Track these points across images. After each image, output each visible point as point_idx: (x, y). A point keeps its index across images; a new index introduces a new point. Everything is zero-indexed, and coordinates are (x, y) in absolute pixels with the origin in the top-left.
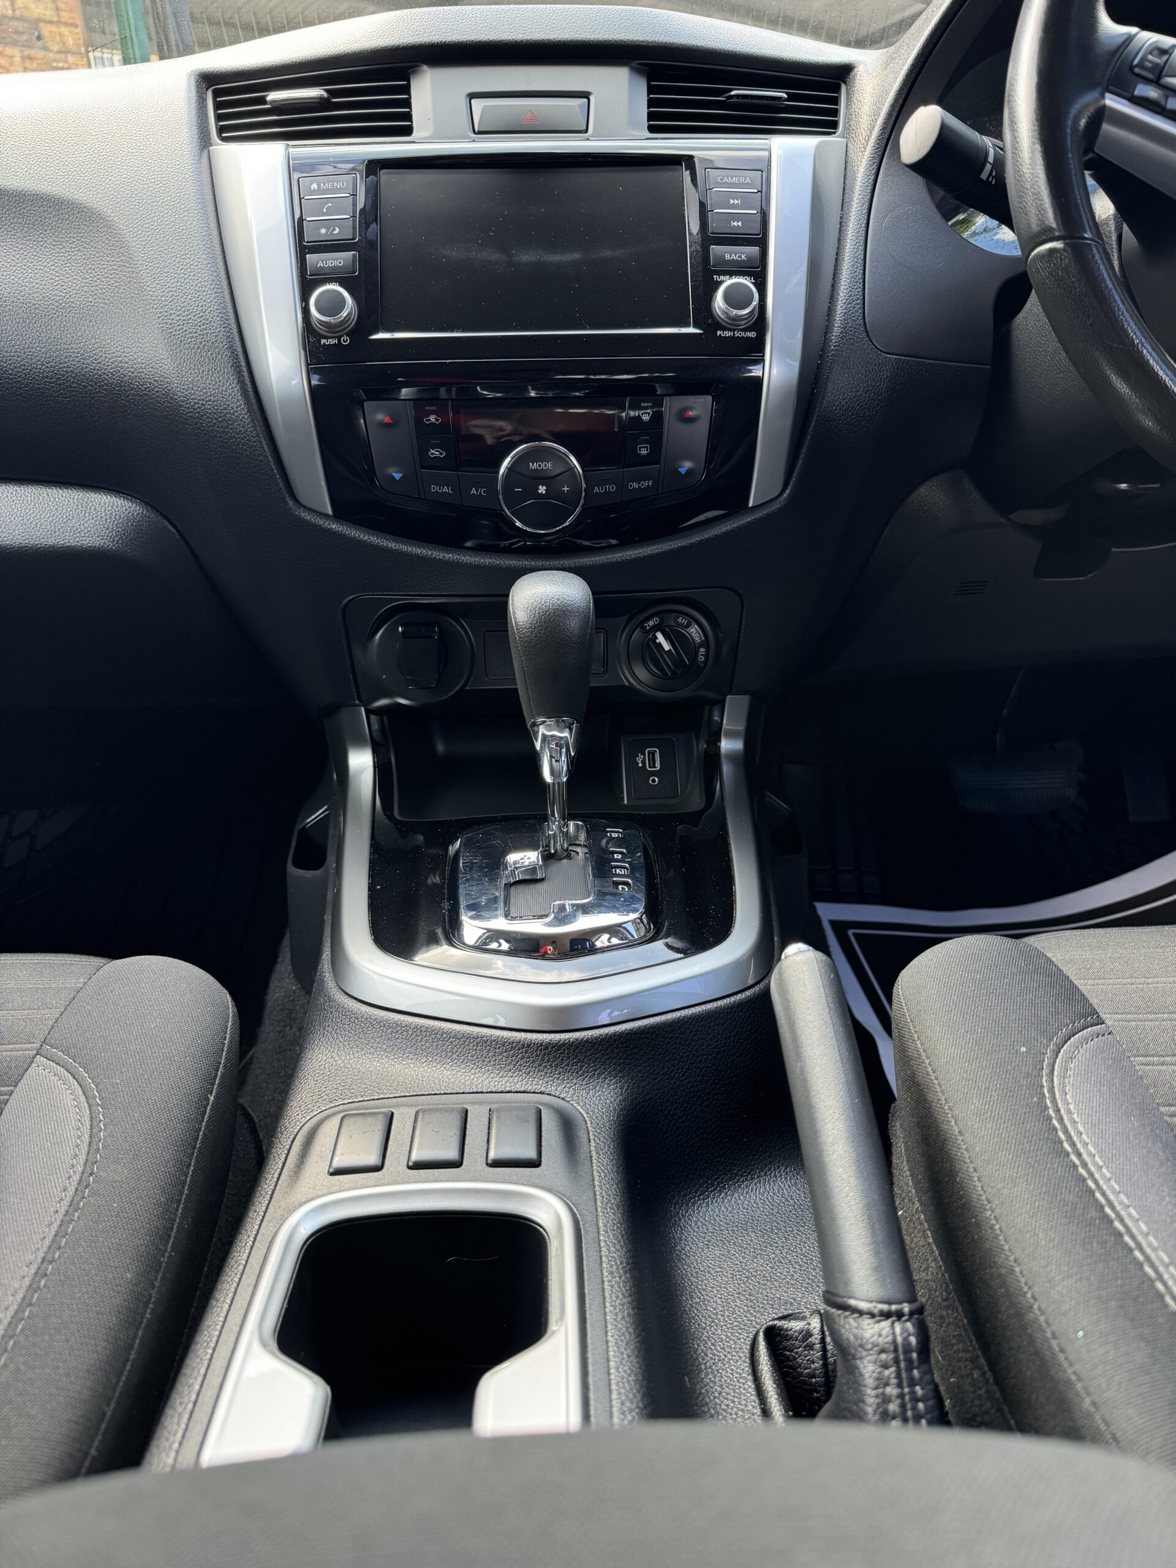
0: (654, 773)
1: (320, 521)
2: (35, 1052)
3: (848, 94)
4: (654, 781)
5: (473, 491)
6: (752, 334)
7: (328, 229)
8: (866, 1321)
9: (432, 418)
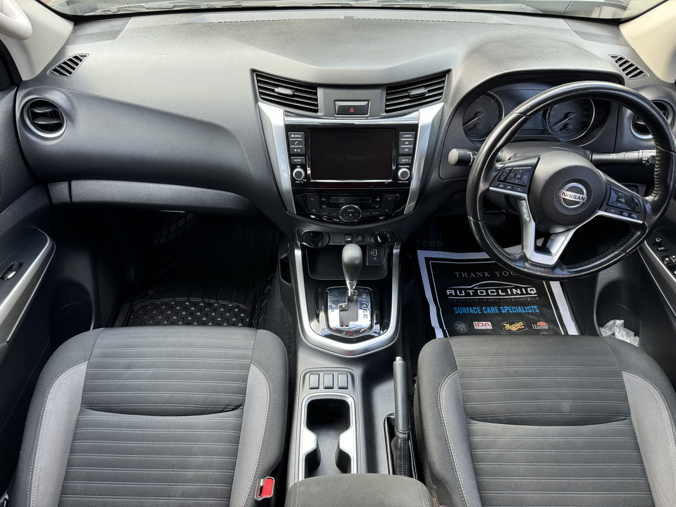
0: (375, 257)
1: (293, 216)
2: (250, 362)
3: (448, 76)
4: (375, 258)
5: (333, 214)
6: (407, 182)
7: (297, 150)
8: (400, 434)
9: (324, 199)
